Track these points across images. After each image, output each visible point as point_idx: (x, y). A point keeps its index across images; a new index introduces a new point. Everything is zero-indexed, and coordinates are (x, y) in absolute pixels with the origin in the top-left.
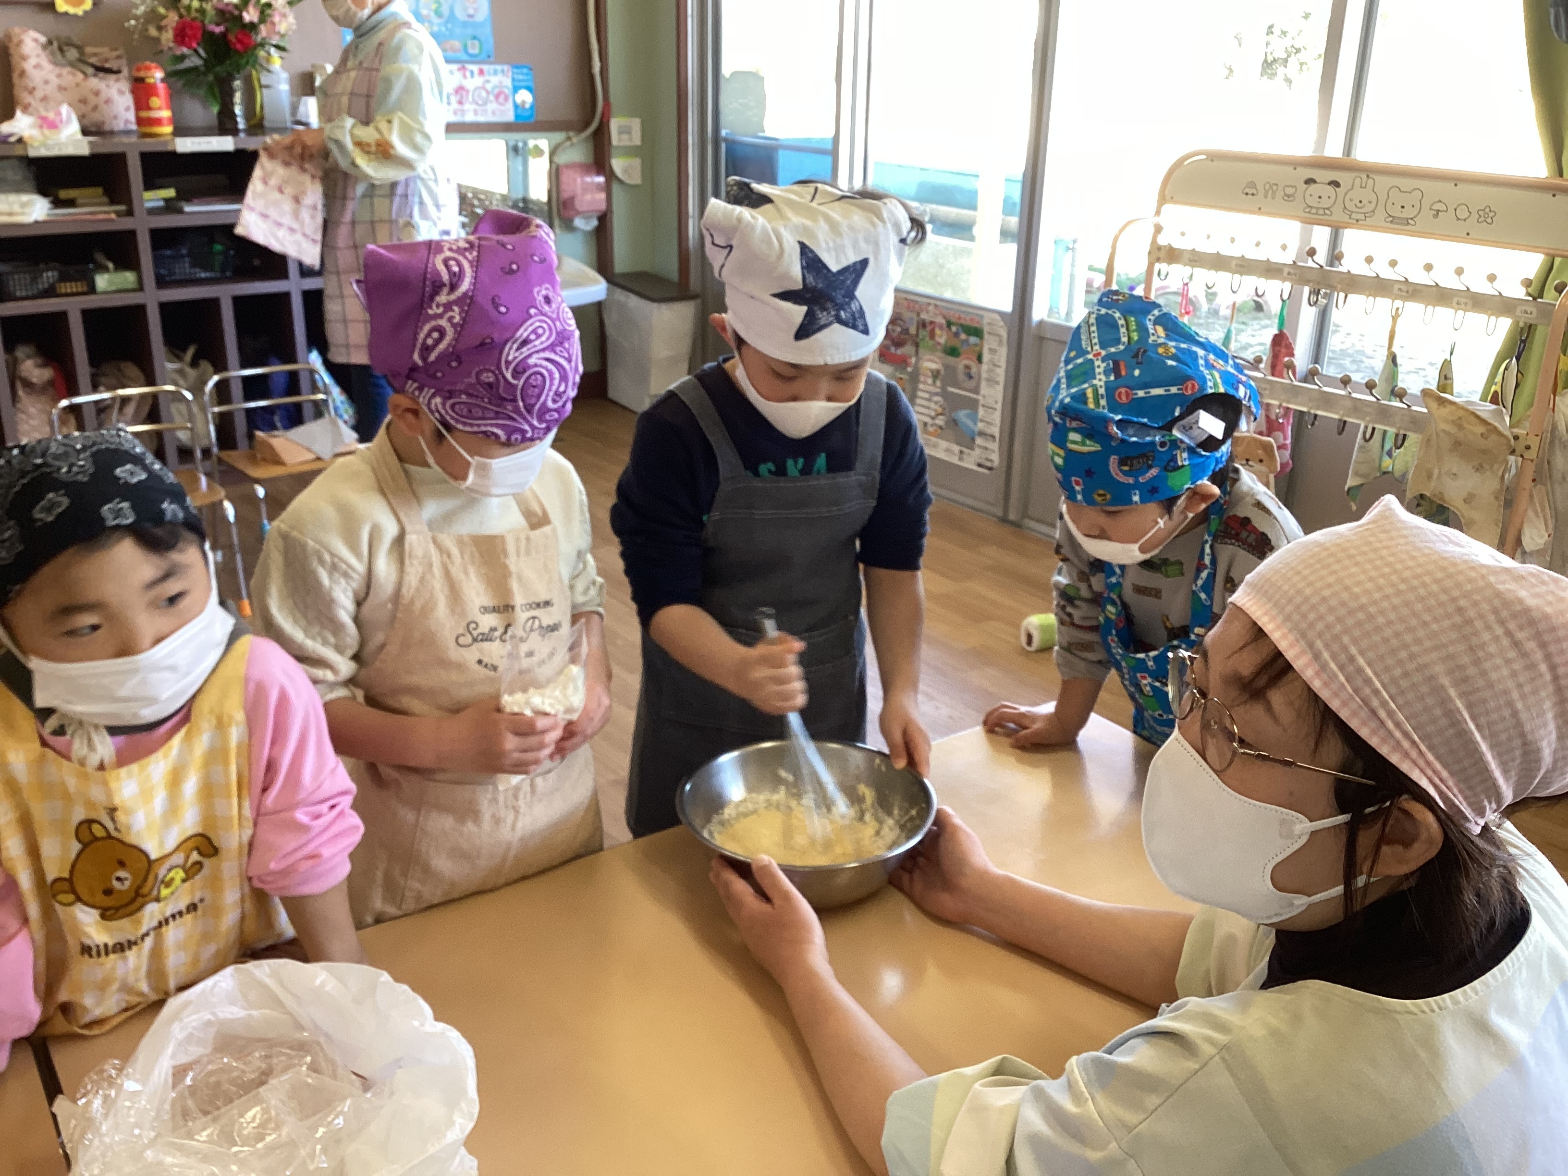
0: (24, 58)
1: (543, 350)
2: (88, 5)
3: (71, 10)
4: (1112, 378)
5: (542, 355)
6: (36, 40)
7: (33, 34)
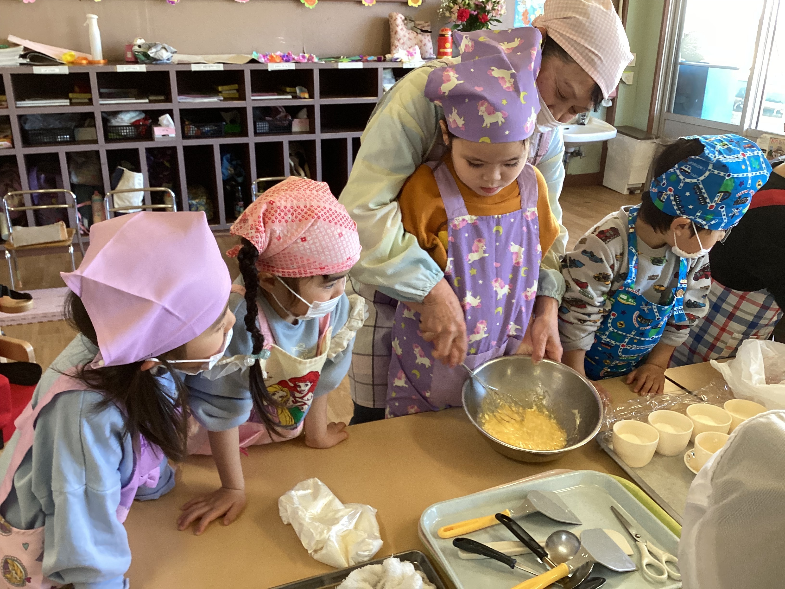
0: (397, 26)
2: (420, 3)
3: (414, 5)
6: (401, 18)
7: (400, 15)
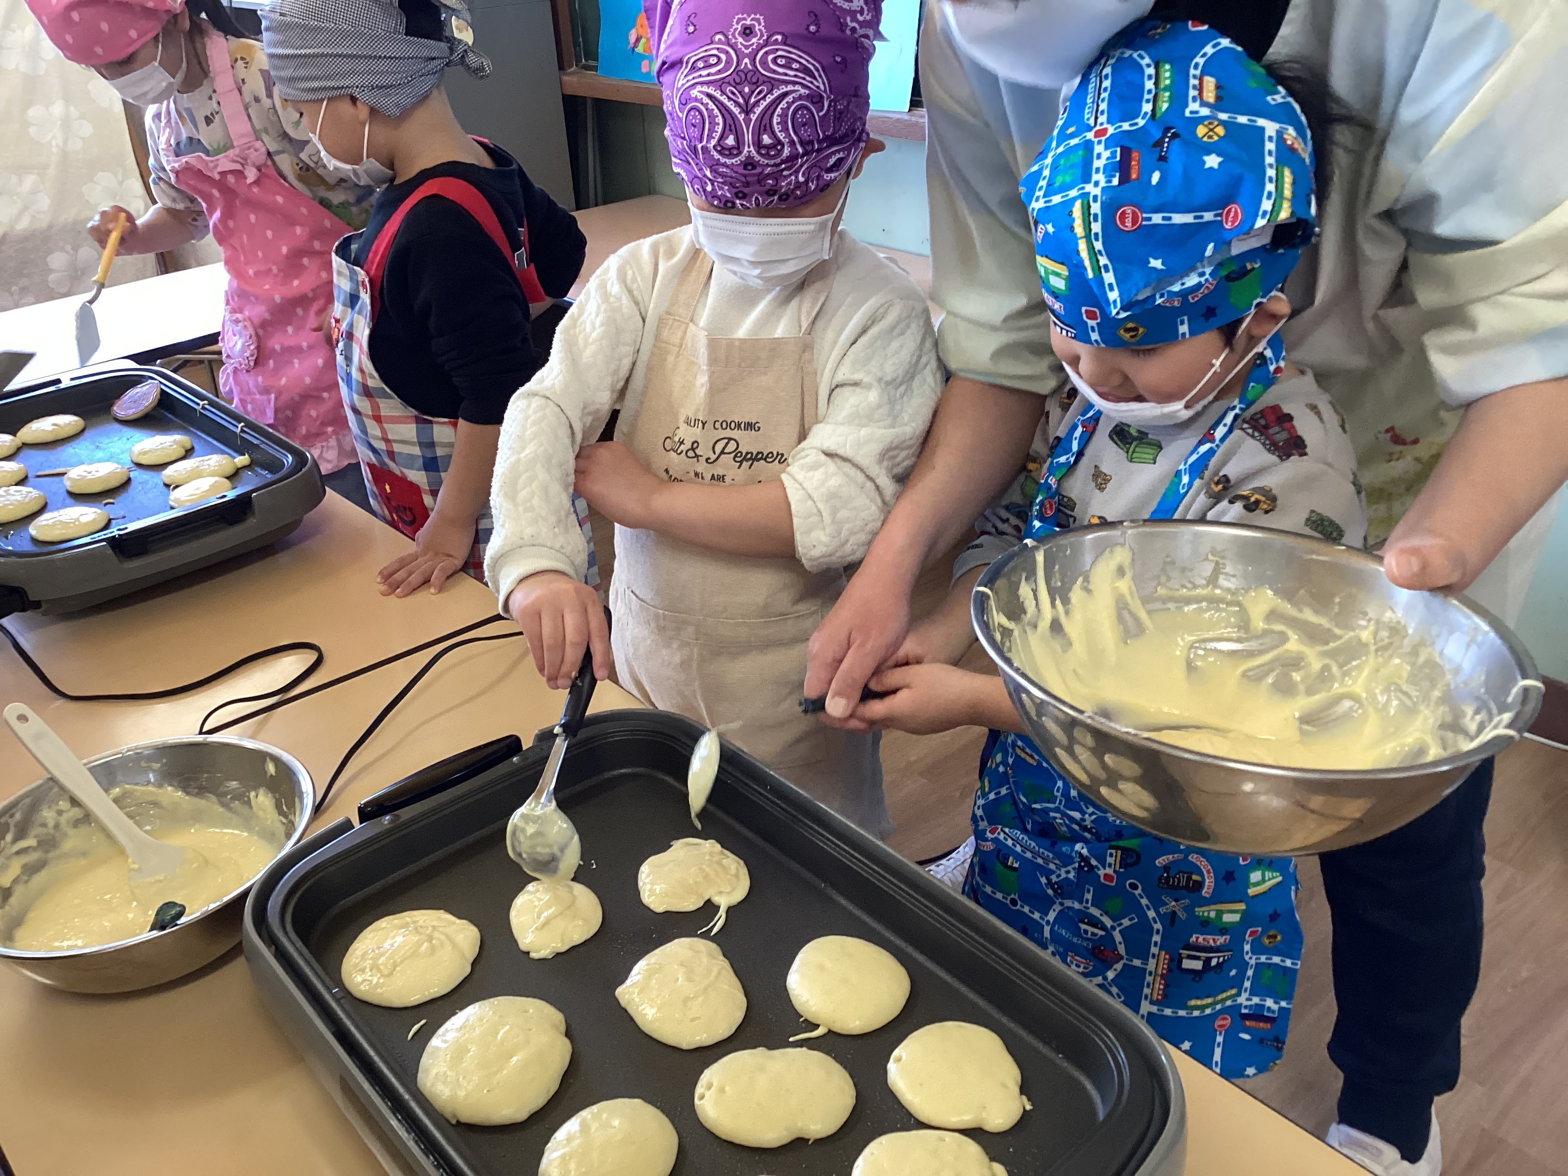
1: (708, 83)
4: (1115, 181)
5: (705, 89)
